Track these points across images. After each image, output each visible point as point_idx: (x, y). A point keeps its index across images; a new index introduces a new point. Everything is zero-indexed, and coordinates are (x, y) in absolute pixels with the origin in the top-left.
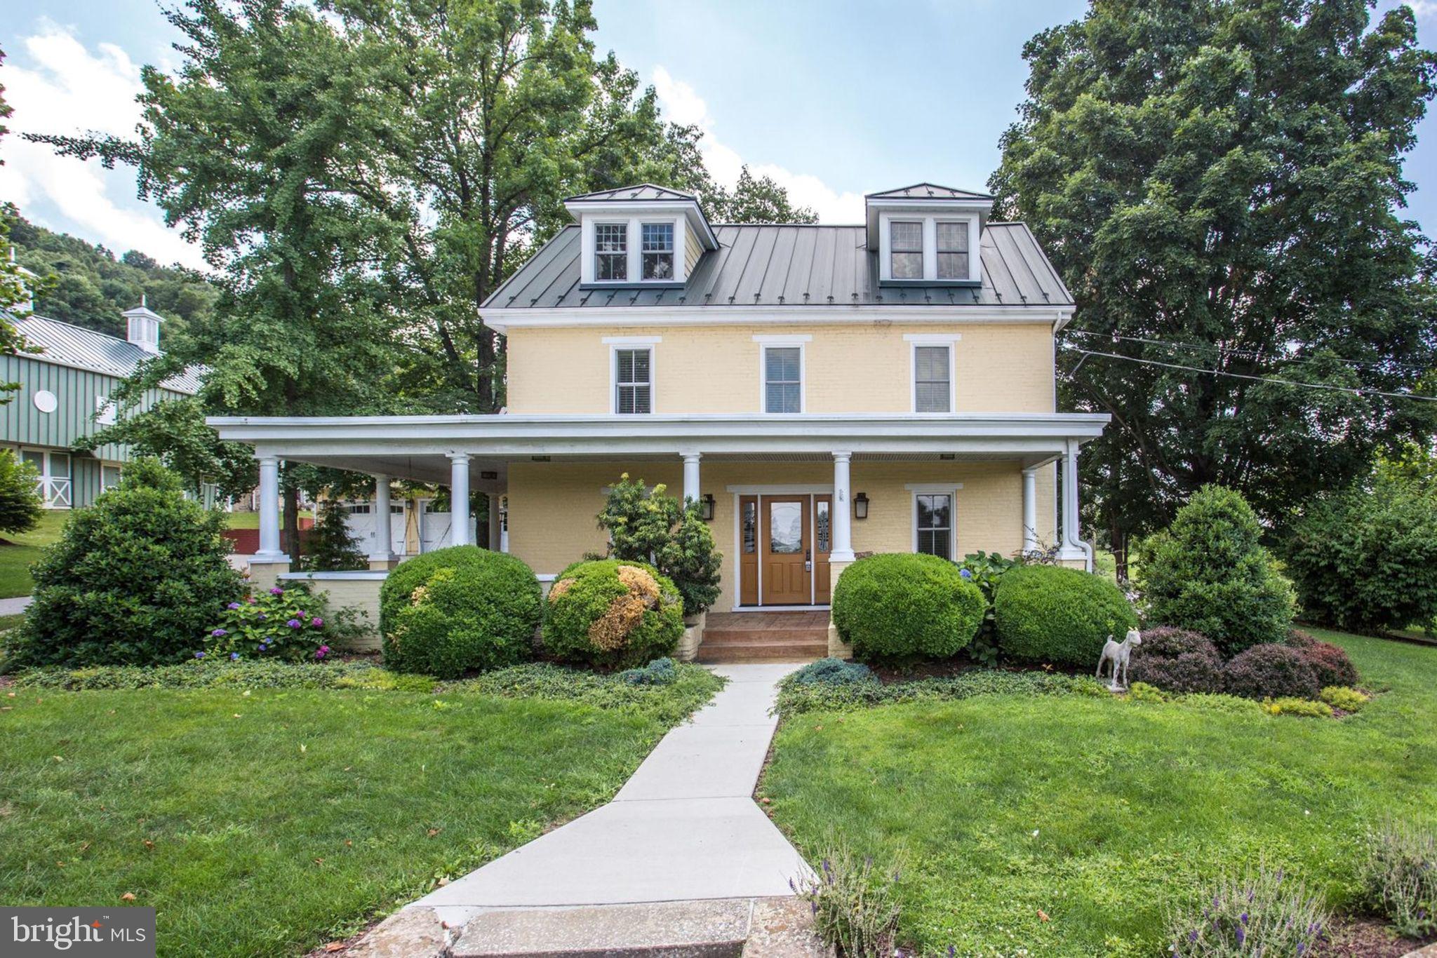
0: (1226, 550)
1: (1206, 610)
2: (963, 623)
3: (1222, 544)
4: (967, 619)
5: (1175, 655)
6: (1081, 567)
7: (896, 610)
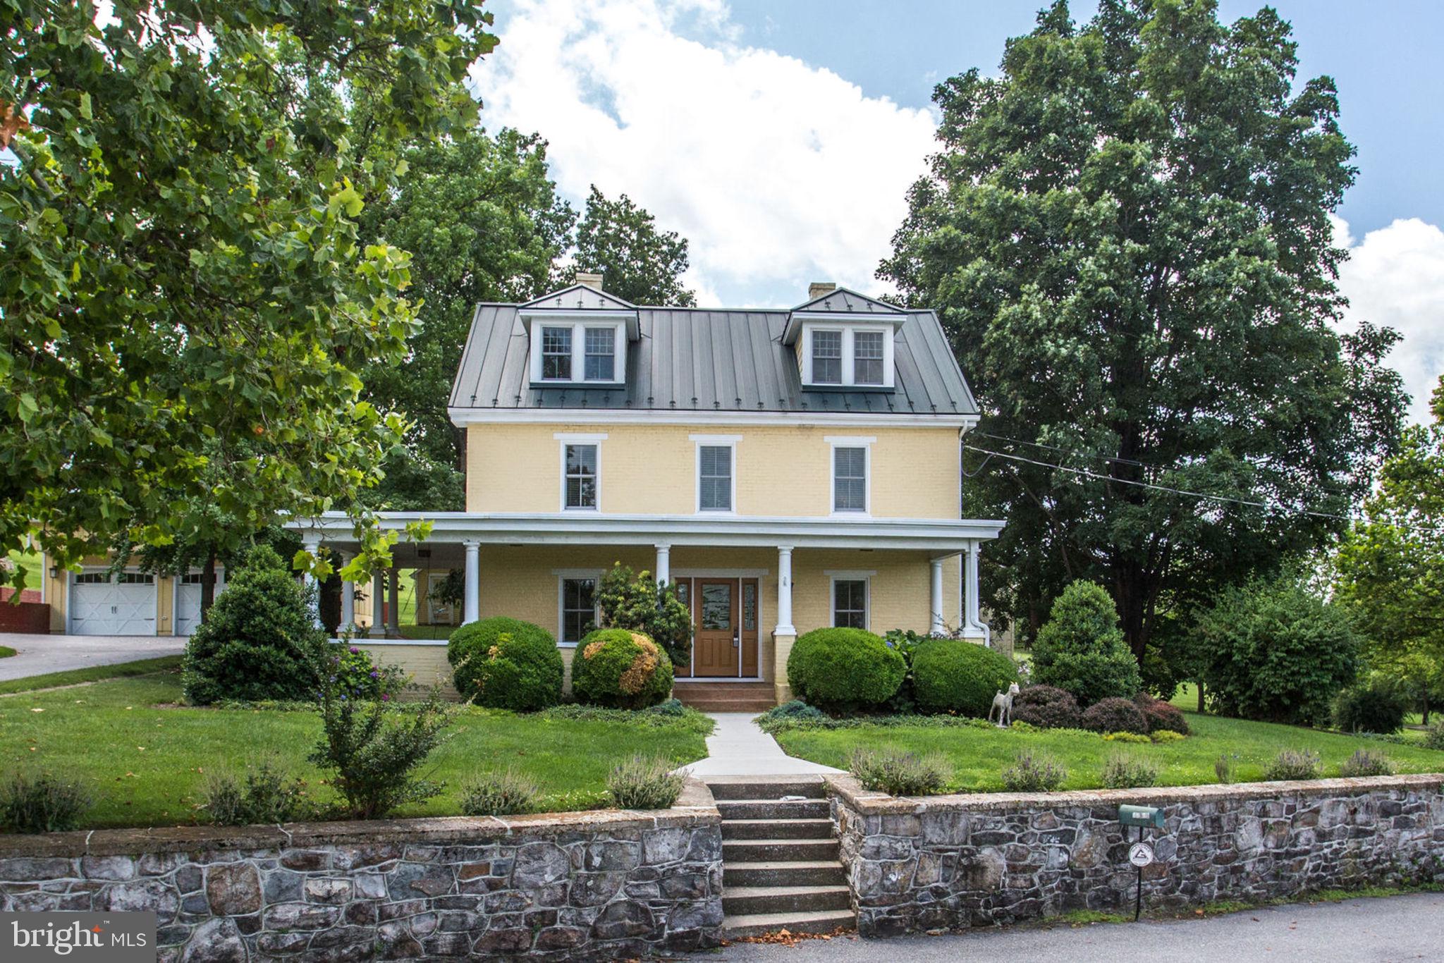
0: (1088, 630)
1: (1071, 675)
2: (891, 679)
3: (1085, 626)
4: (894, 676)
5: (1044, 703)
6: (980, 642)
7: (843, 666)
